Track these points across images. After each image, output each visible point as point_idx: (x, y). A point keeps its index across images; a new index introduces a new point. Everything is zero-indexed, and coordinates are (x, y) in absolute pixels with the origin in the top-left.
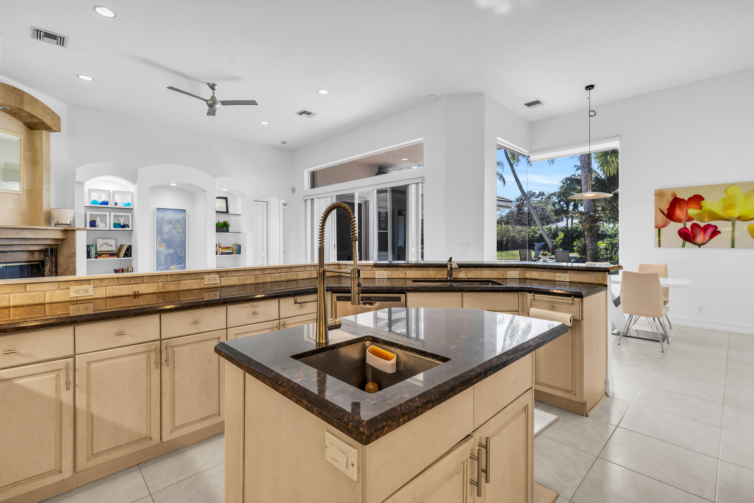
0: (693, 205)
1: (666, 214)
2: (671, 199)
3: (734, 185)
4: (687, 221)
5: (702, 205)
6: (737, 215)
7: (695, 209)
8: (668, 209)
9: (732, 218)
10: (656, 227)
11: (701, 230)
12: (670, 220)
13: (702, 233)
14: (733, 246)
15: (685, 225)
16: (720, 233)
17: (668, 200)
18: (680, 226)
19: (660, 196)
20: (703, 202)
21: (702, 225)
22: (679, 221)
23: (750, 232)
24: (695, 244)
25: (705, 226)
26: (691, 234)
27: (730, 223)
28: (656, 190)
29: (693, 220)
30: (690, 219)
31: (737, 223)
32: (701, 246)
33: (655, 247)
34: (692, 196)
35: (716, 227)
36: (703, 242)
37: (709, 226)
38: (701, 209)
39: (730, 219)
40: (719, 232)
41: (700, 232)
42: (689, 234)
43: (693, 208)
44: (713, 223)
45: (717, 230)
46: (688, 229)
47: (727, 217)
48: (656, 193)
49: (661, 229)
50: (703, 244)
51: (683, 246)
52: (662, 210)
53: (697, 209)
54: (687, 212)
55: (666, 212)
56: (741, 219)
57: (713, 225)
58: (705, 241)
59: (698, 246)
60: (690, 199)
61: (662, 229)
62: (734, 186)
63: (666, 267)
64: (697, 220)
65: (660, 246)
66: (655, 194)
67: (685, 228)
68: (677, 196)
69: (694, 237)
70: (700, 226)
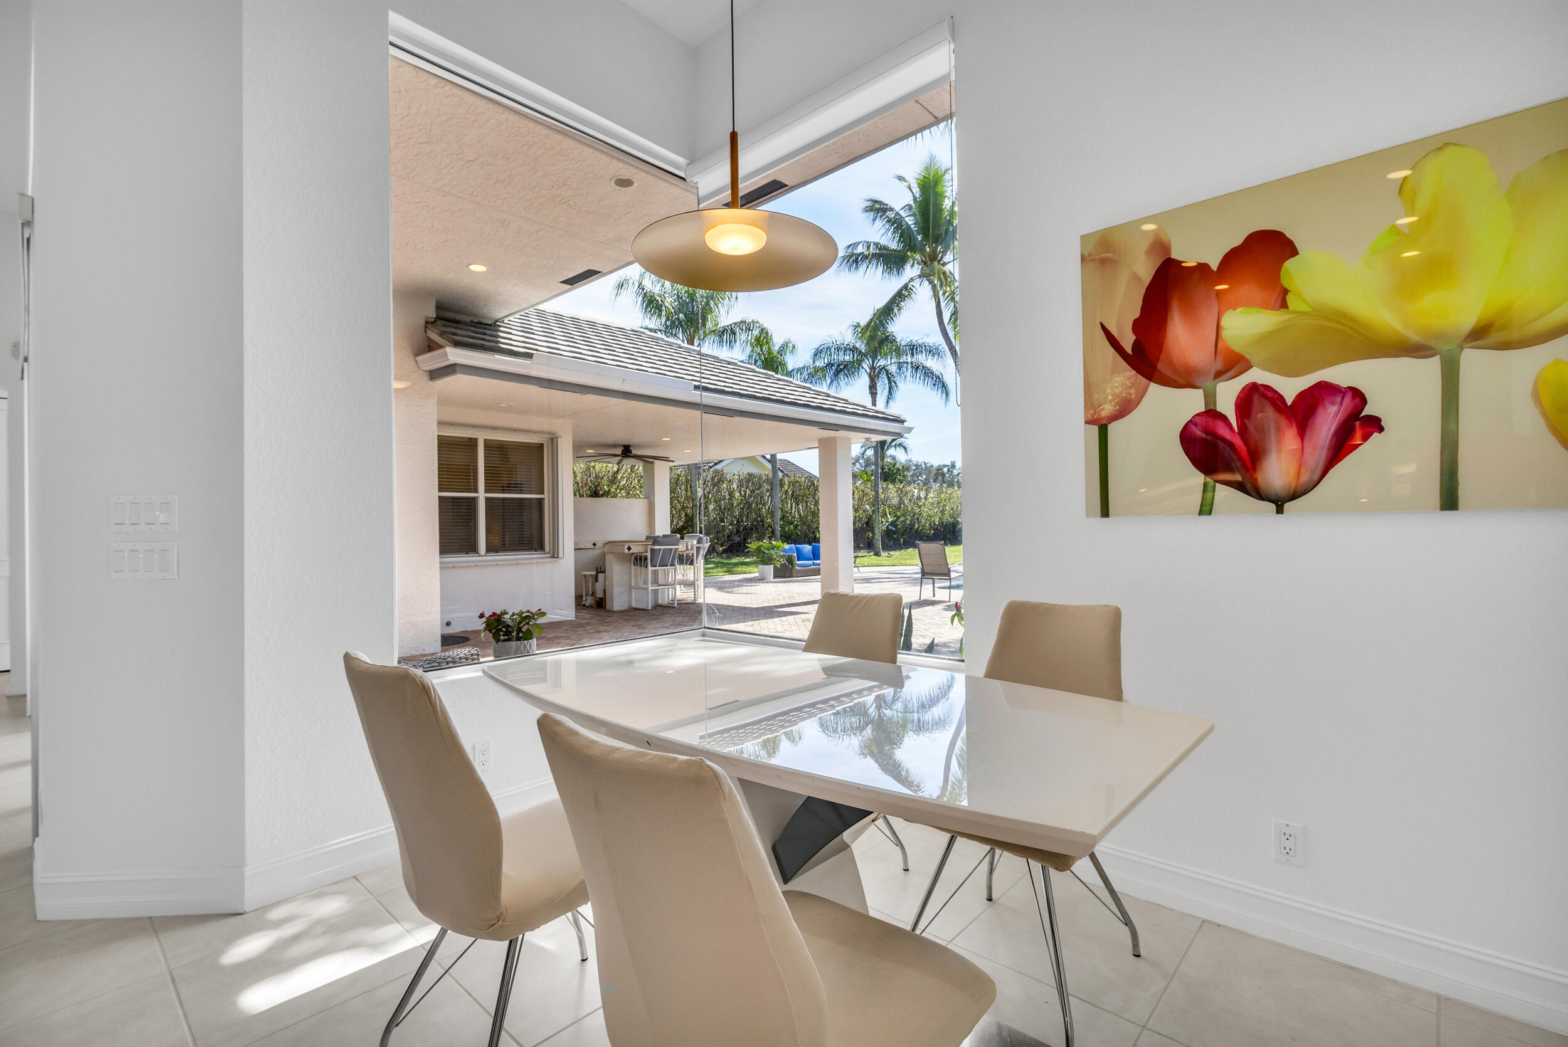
0: (1248, 289)
1: (1129, 350)
2: (1146, 271)
3: (1447, 144)
4: (1218, 375)
5: (1285, 282)
6: (1467, 318)
7: (1253, 310)
8: (1137, 326)
9: (1441, 336)
10: (1088, 422)
11: (1283, 421)
12: (1148, 381)
13: (1290, 439)
14: (1450, 501)
15: (1210, 397)
16: (1381, 429)
17: (1136, 277)
18: (1190, 402)
19: (1103, 262)
20: (1290, 265)
21: (1290, 388)
22: (1183, 379)
23: (1544, 414)
24: (1258, 494)
25: (1302, 396)
26: (1238, 441)
27: (1432, 367)
28: (1084, 239)
29: (1248, 366)
30: (1234, 364)
31: (1473, 361)
32: (1286, 505)
33: (1088, 515)
34: (1238, 241)
35: (1358, 397)
36: (1294, 483)
37: (1322, 392)
38: (1284, 305)
39: (1432, 343)
40: (1375, 425)
41: (1279, 429)
42: (1231, 445)
43: (1248, 304)
44: (1341, 375)
45: (1363, 414)
46: (1224, 418)
47: (1415, 337)
48: (1086, 254)
49: (1110, 427)
50: (1294, 496)
51: (1206, 509)
52: (1114, 331)
53: (1265, 306)
54: (1218, 328)
55: (1128, 341)
56: (1495, 337)
57: (1344, 384)
58: (1305, 478)
59: (1273, 506)
60: (1232, 258)
61: (1112, 428)
62: (1451, 151)
63: (1117, 615)
64: (1271, 366)
65: (1105, 512)
66: (1083, 258)
67: (1212, 414)
68: (1175, 255)
69: (1254, 457)
70: (1281, 398)
